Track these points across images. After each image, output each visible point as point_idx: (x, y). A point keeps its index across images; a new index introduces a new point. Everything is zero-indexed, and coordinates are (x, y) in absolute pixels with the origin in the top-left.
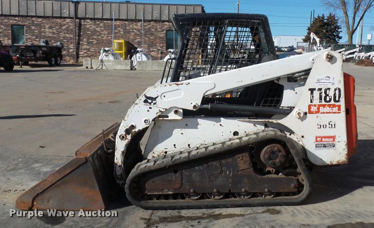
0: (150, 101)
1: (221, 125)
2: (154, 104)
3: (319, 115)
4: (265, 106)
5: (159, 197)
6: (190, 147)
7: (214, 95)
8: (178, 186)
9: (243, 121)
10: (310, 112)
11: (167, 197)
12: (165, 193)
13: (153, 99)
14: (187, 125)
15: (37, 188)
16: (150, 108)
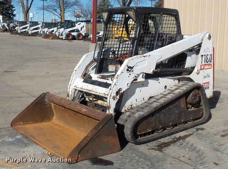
0: (130, 70)
1: (159, 82)
2: (132, 71)
3: (204, 70)
4: (178, 67)
5: (145, 135)
6: (144, 100)
7: (162, 62)
8: (154, 125)
9: (169, 79)
10: (201, 69)
11: (149, 133)
12: (148, 131)
13: (132, 68)
14: (143, 85)
15: (82, 144)
16: (130, 74)
